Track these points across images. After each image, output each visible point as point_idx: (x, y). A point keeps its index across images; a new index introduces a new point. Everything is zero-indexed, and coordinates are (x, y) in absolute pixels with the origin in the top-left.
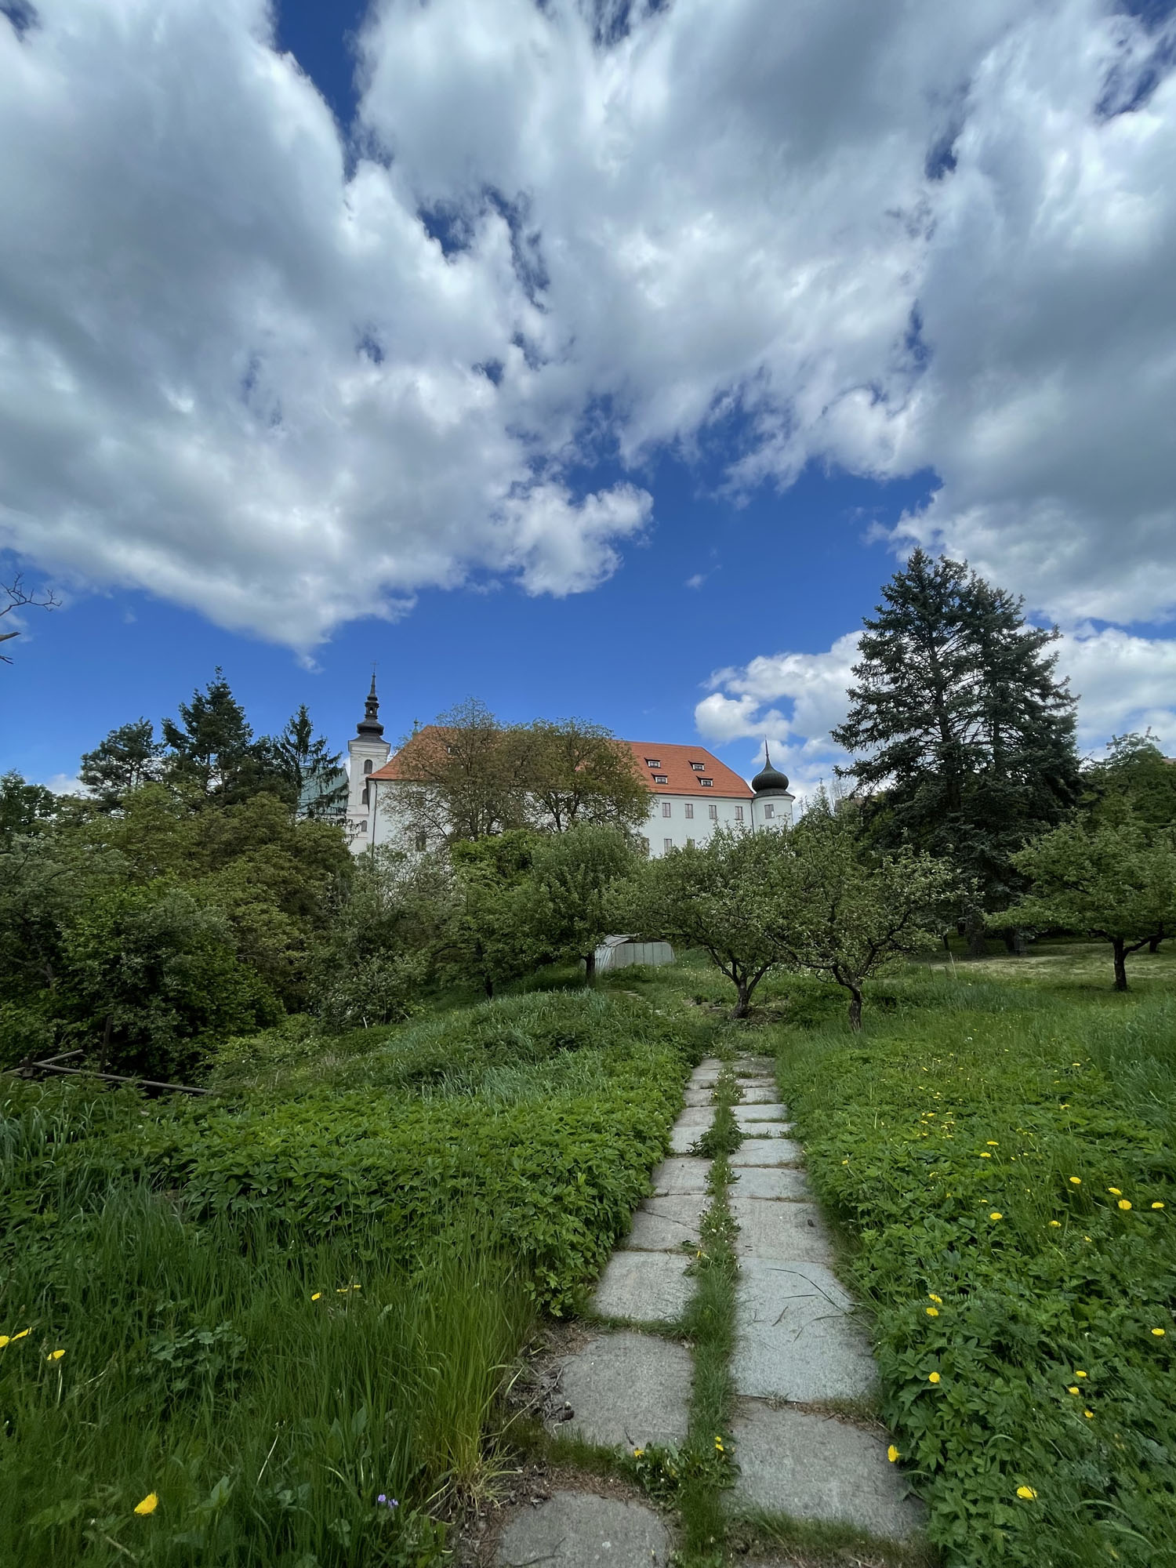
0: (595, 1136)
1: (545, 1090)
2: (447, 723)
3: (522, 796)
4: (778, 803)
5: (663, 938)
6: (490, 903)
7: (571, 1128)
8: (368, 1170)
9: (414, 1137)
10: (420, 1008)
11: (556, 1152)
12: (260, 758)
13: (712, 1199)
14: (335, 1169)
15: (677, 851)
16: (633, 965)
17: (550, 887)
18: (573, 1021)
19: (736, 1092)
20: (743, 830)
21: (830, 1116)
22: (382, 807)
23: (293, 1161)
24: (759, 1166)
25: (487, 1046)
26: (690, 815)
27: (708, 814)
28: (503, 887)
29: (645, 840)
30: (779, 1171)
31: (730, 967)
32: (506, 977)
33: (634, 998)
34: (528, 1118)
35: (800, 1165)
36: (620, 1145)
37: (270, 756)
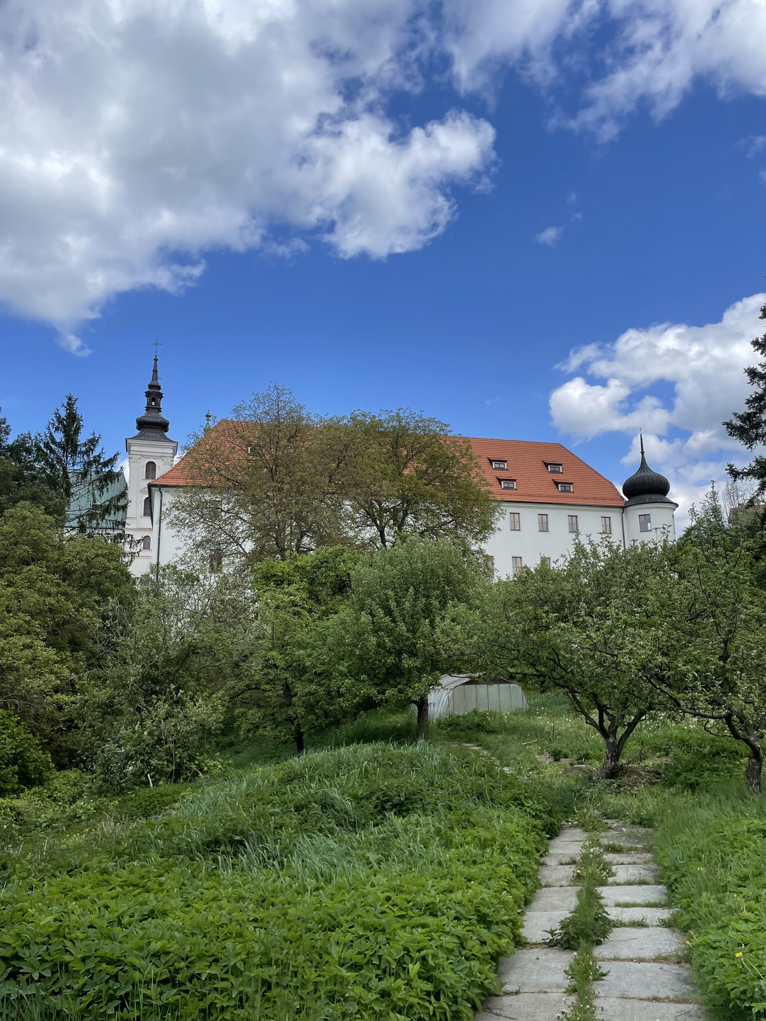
0: (429, 920)
1: (369, 863)
2: (247, 415)
3: (340, 505)
4: (657, 514)
5: (511, 678)
6: (300, 635)
7: (401, 909)
8: (156, 955)
9: (210, 918)
10: (215, 763)
11: (382, 938)
12: (20, 461)
13: (573, 999)
14: (118, 954)
15: (528, 572)
16: (475, 711)
17: (373, 616)
18: (401, 779)
19: (604, 869)
20: (610, 546)
21: (720, 901)
22: (168, 520)
23: (69, 944)
24: (632, 960)
25: (298, 809)
26: (544, 528)
27: (566, 528)
28: (316, 616)
29: (489, 559)
30: (656, 966)
31: (595, 716)
32: (320, 726)
33: (476, 752)
34: (348, 896)
35: (684, 959)
36: (460, 930)
37: (31, 458)
